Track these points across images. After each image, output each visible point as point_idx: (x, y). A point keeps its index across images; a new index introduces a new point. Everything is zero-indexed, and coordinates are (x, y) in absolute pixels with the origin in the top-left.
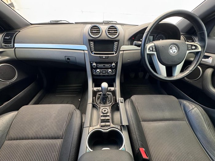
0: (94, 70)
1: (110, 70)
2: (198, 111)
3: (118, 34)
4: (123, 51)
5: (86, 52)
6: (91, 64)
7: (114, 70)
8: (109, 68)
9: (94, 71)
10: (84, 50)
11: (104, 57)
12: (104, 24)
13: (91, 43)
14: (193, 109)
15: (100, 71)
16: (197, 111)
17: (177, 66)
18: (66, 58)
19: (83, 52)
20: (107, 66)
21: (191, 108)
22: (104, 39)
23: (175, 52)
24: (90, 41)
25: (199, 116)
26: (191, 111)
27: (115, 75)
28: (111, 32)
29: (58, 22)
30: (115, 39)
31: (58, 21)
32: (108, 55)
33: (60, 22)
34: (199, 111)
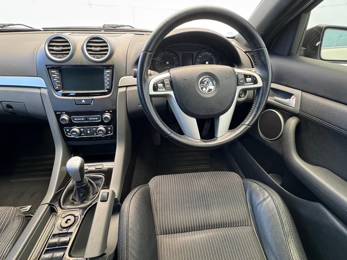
0: (66, 129)
1: (101, 128)
2: (272, 204)
3: (109, 53)
4: (127, 86)
5: (45, 91)
6: (58, 117)
7: (111, 127)
8: (98, 124)
9: (68, 130)
10: (40, 88)
11: (83, 101)
12: (103, 31)
13: (54, 74)
14: (265, 199)
15: (79, 129)
16: (270, 206)
17: (221, 117)
18: (4, 104)
19: (38, 91)
20: (94, 118)
21: (262, 199)
22: (79, 64)
23: (210, 90)
24: (49, 68)
25: (273, 216)
26: (260, 205)
27: (114, 137)
28: (93, 48)
29: (4, 28)
30: (104, 64)
31: (4, 26)
32: (93, 97)
33: (10, 27)
34: (274, 204)
